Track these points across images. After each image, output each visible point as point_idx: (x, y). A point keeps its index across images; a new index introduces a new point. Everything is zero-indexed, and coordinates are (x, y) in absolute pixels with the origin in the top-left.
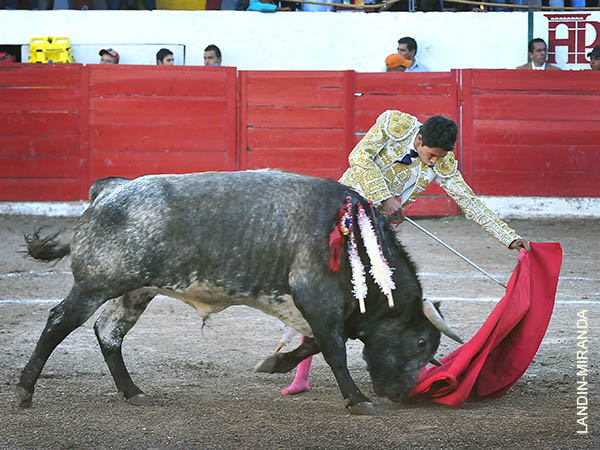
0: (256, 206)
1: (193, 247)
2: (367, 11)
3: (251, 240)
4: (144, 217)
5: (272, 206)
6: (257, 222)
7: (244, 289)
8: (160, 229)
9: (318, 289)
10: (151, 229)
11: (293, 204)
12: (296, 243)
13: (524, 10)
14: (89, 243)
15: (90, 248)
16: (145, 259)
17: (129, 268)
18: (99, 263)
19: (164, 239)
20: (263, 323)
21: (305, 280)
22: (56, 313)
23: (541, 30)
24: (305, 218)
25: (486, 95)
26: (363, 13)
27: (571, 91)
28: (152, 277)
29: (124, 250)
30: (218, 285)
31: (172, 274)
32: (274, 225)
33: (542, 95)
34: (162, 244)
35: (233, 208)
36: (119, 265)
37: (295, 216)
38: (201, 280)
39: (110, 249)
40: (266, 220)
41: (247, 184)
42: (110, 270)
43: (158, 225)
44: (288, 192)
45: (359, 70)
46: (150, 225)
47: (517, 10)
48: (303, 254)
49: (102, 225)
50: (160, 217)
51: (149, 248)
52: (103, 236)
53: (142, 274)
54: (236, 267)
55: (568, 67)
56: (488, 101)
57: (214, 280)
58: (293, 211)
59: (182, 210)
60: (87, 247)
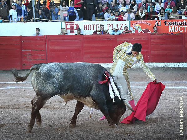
0: (83, 73)
1: (70, 83)
3: (83, 83)
4: (57, 75)
5: (87, 73)
6: (84, 78)
7: (78, 96)
8: (61, 78)
9: (98, 96)
10: (59, 79)
11: (92, 73)
12: (93, 83)
13: (60, 21)
14: (43, 84)
15: (43, 85)
16: (59, 87)
17: (55, 90)
18: (47, 90)
19: (63, 81)
20: (2, 94)
21: (94, 93)
22: (35, 106)
23: (64, 26)
24: (95, 77)
25: (52, 41)
26: (23, 23)
27: (71, 40)
28: (61, 92)
29: (54, 85)
30: (73, 94)
31: (65, 91)
32: (88, 79)
33: (65, 41)
34: (63, 82)
35: (78, 74)
36: (53, 89)
37: (92, 76)
38: (70, 93)
39: (50, 85)
40: (86, 77)
41: (80, 67)
42: (50, 91)
43: (61, 77)
44: (90, 69)
46: (59, 77)
48: (94, 86)
49: (46, 78)
50: (61, 75)
51: (59, 84)
52: (47, 82)
53: (58, 91)
54: (79, 90)
55: (70, 34)
57: (73, 93)
58: (92, 75)
59: (67, 73)
60: (42, 85)
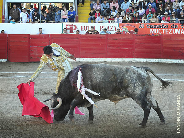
2: (32, 23)
13: (61, 23)
20: (12, 82)
25: (54, 39)
26: (31, 24)
33: (65, 39)
45: (30, 34)
47: (60, 23)
55: (70, 34)
56: (55, 40)
